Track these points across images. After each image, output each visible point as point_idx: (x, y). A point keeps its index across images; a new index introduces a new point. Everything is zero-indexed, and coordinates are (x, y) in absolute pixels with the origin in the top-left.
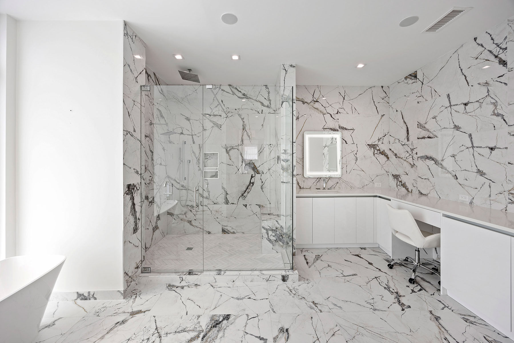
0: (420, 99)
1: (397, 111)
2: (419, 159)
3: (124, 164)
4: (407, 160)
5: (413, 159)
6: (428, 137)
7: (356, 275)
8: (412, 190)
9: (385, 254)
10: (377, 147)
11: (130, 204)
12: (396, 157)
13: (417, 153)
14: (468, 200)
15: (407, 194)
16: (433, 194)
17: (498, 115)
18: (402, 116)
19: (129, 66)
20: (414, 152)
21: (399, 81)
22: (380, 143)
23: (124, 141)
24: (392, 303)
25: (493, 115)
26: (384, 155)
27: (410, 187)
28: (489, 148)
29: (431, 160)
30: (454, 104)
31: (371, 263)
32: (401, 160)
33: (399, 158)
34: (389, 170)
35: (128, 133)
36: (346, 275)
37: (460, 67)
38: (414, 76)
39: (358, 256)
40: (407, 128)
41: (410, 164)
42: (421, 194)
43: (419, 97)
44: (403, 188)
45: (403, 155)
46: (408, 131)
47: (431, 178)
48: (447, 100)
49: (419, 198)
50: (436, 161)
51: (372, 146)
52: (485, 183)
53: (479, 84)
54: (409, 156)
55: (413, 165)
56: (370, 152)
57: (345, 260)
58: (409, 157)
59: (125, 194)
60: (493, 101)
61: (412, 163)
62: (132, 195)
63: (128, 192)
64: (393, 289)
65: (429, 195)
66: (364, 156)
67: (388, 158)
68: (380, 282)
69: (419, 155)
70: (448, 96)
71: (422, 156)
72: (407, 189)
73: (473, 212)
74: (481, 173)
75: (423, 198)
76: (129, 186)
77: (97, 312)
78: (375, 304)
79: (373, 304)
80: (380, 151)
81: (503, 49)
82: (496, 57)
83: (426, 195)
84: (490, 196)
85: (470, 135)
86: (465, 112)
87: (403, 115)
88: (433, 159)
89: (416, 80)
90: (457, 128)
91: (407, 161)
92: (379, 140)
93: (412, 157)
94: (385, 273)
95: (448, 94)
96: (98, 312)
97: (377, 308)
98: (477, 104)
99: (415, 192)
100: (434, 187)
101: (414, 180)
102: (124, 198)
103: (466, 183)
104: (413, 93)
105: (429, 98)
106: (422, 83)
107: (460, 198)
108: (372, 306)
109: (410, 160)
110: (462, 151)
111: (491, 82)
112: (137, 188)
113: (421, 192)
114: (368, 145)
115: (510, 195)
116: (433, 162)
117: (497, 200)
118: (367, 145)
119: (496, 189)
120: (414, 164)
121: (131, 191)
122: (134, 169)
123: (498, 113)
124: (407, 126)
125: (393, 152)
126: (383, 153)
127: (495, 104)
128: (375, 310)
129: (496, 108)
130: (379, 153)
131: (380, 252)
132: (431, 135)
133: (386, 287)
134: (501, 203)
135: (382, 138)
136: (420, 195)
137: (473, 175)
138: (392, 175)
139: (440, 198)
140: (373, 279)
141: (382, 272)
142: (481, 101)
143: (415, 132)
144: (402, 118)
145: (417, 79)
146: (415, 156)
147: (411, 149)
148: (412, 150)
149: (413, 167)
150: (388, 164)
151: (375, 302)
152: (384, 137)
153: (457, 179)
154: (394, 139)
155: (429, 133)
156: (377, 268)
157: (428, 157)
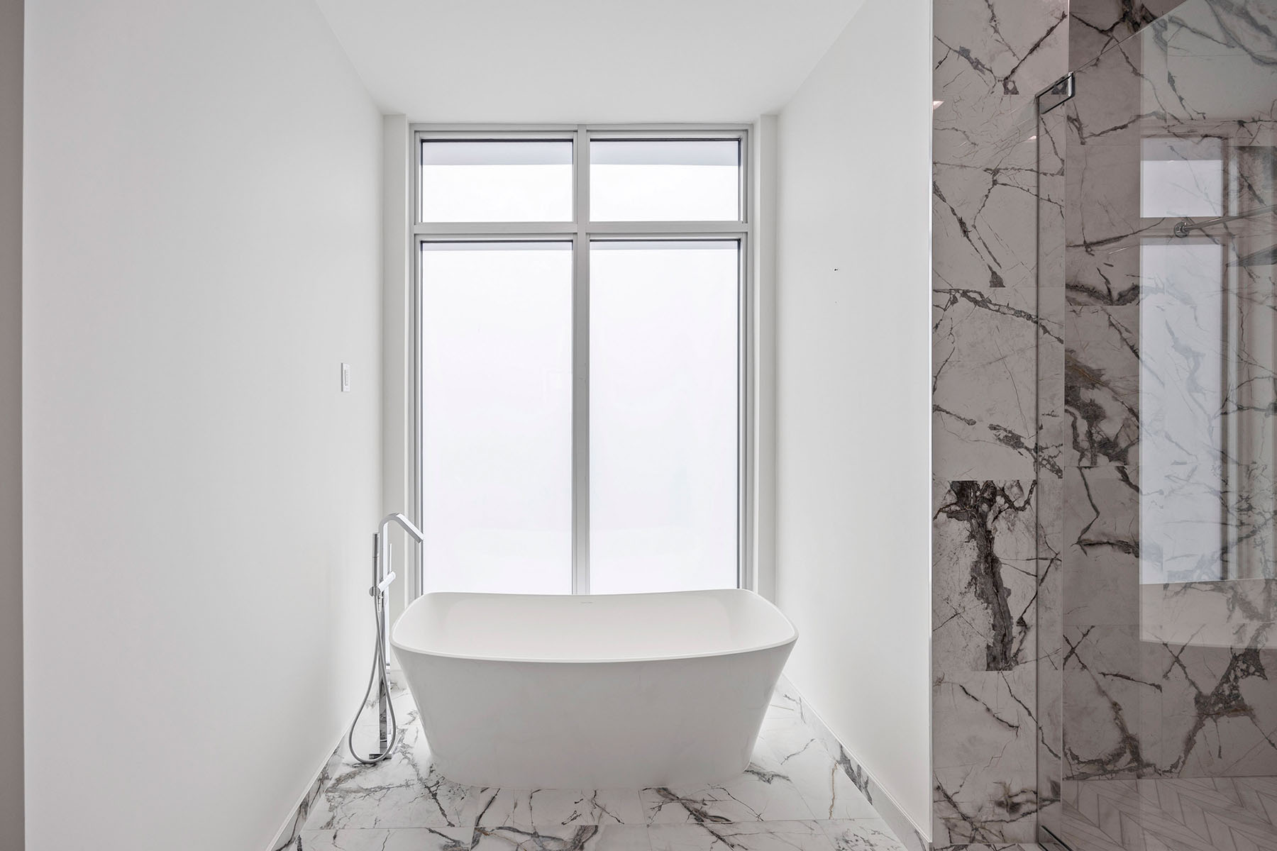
3: (936, 408)
11: (970, 554)
19: (964, 53)
23: (937, 327)
35: (958, 295)
59: (943, 516)
62: (983, 524)
63: (953, 508)
76: (962, 489)
77: (847, 839)
96: (847, 842)
102: (935, 526)
112: (1008, 500)
121: (976, 508)
122: (993, 428)
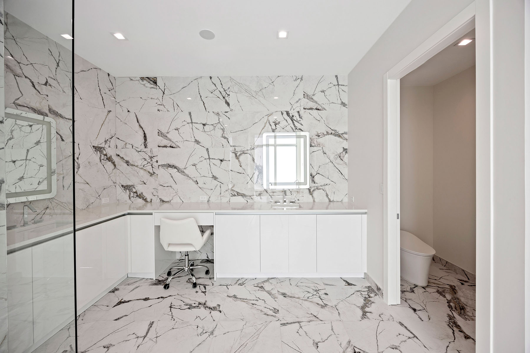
0: (161, 108)
1: (128, 111)
2: (160, 167)
4: (145, 168)
5: (152, 167)
6: (170, 147)
7: (153, 322)
8: (151, 200)
9: (144, 280)
10: (104, 151)
12: (128, 165)
13: (157, 161)
14: (206, 200)
15: (145, 205)
16: (176, 200)
17: (225, 138)
18: (136, 119)
20: (154, 160)
21: (131, 78)
22: (107, 146)
24: (210, 315)
25: (222, 137)
26: (111, 162)
27: (149, 198)
28: (220, 160)
29: (174, 168)
30: (195, 122)
31: (146, 298)
32: (136, 168)
33: (132, 165)
34: (116, 180)
36: (145, 334)
37: (199, 94)
38: (153, 81)
39: (120, 303)
40: (144, 133)
41: (149, 172)
42: (163, 201)
43: (159, 105)
44: (139, 199)
45: (140, 163)
46: (145, 137)
47: (174, 185)
48: (189, 117)
49: (160, 206)
50: (179, 169)
51: (97, 149)
52: (217, 185)
53: (213, 112)
54: (147, 163)
55: (152, 173)
56: (96, 157)
57: (116, 320)
58: (147, 165)
60: (222, 128)
61: (151, 171)
64: (194, 304)
65: (172, 201)
66: (89, 162)
67: (115, 166)
68: (179, 307)
69: (159, 163)
70: (190, 113)
71: (164, 164)
72: (145, 200)
73: (210, 207)
74: (215, 178)
75: (166, 205)
78: (205, 329)
79: (204, 332)
80: (107, 156)
81: (228, 95)
82: (224, 98)
83: (168, 202)
84: (221, 194)
85: (207, 149)
86: (203, 131)
87: (138, 119)
88: (175, 168)
89: (155, 86)
90: (197, 142)
91: (145, 170)
92: (106, 142)
93: (152, 165)
94: (170, 296)
95: (190, 112)
97: (211, 330)
98: (212, 127)
99: (156, 200)
100: (177, 193)
101: (154, 189)
103: (204, 186)
104: (152, 98)
105: (171, 110)
106: (164, 93)
107: (200, 199)
108: (206, 332)
109: (149, 168)
110: (201, 161)
111: (221, 114)
113: (163, 200)
114: (94, 146)
115: (232, 191)
116: (176, 170)
117: (224, 196)
118: (92, 147)
119: (224, 188)
120: (154, 173)
123: (225, 136)
124: (144, 131)
125: (122, 158)
126: (109, 159)
127: (223, 130)
128: (212, 333)
129: (224, 133)
130: (106, 159)
131: (135, 281)
132: (174, 145)
133: (188, 307)
134: (227, 197)
135: (109, 140)
136: (162, 203)
137: (209, 180)
138: (121, 186)
139: (183, 202)
140: (171, 311)
141: (167, 297)
142: (215, 125)
143: (154, 140)
144: (137, 122)
145: (158, 87)
146: (155, 164)
147: (149, 156)
148: (151, 158)
149: (153, 175)
150: (115, 173)
151: (203, 327)
152: (111, 138)
153: (198, 184)
154: (125, 143)
155: (171, 143)
156: (158, 298)
157: (170, 165)
